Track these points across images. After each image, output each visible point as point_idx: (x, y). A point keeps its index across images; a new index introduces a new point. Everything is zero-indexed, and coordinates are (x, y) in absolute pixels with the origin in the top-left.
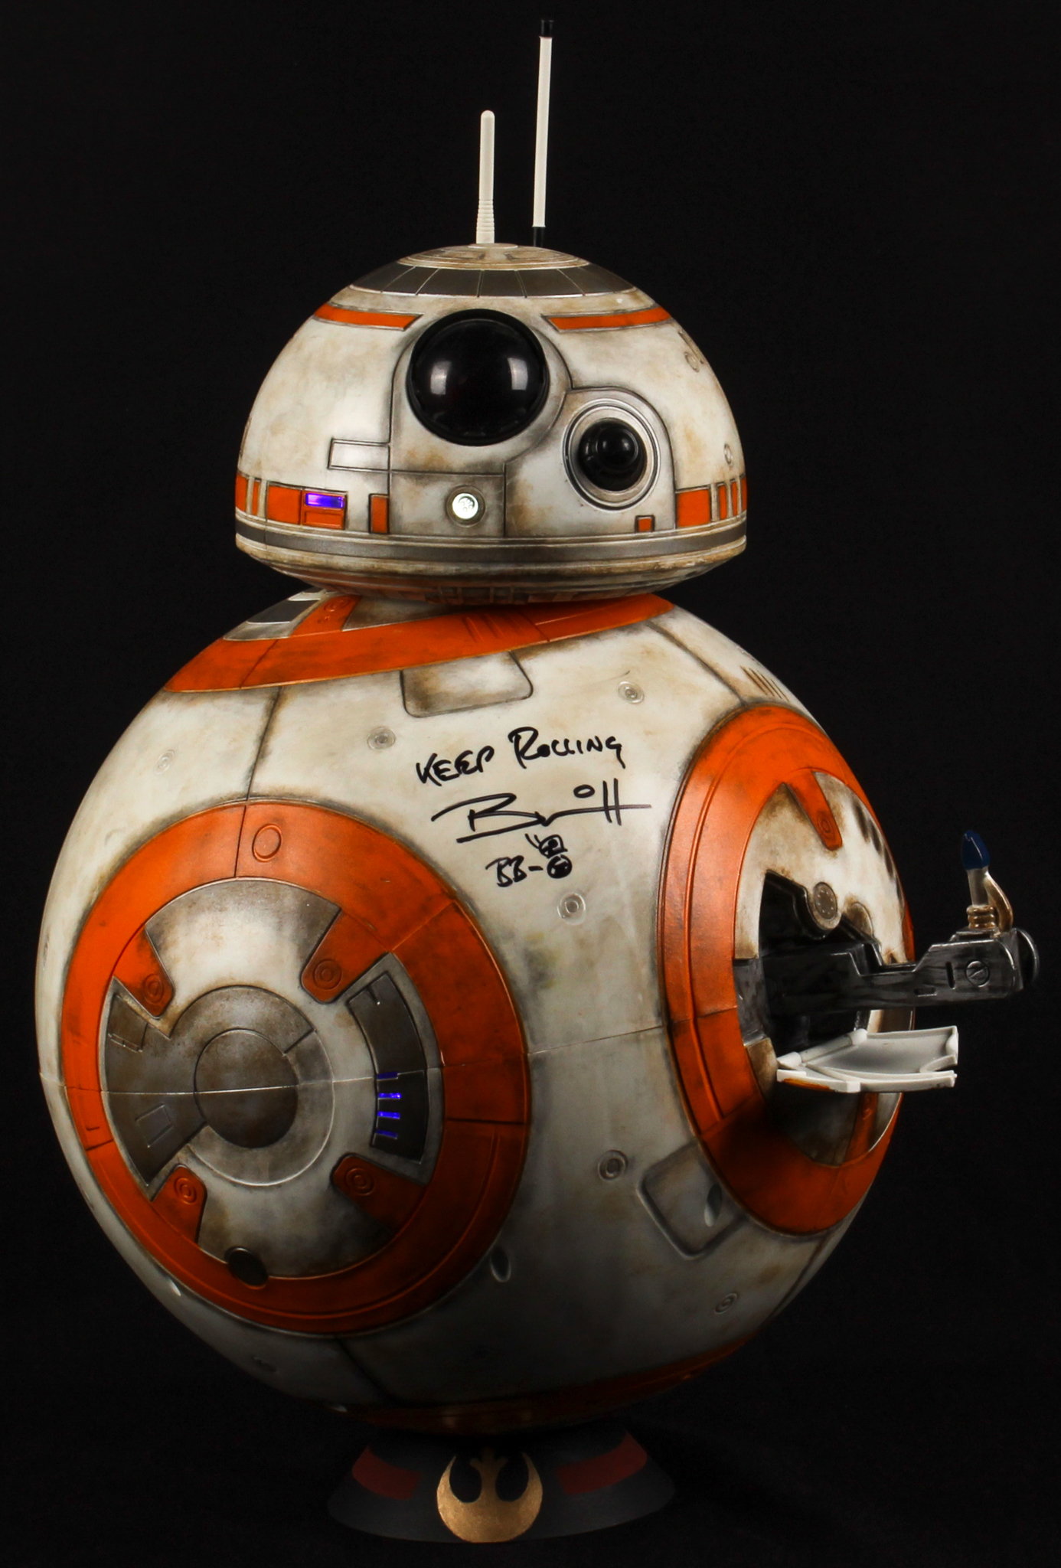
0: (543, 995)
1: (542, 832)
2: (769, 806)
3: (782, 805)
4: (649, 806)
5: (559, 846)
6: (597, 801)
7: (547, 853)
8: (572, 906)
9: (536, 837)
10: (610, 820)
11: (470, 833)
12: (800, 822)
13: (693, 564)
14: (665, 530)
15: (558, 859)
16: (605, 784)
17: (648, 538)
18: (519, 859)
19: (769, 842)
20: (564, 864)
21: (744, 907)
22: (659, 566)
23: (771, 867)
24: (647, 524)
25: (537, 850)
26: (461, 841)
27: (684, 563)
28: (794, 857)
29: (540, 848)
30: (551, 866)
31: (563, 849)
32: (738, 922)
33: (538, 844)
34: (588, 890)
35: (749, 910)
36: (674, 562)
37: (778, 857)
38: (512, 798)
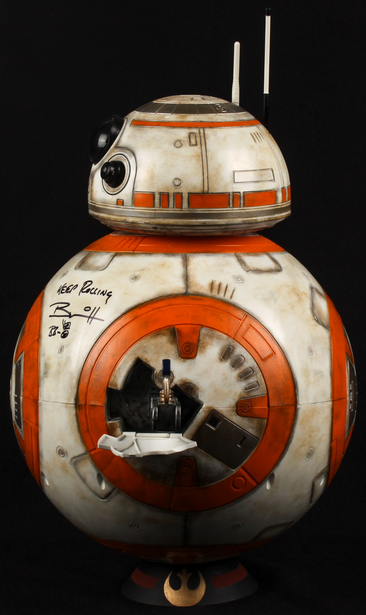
0: (45, 379)
1: (67, 320)
2: (157, 333)
3: (164, 334)
4: (103, 320)
5: (68, 327)
6: (88, 314)
7: (64, 328)
8: (61, 350)
9: (65, 321)
10: (88, 322)
11: (53, 314)
12: (170, 344)
13: (143, 222)
14: (128, 206)
15: (66, 331)
16: (95, 308)
17: (121, 208)
18: (57, 328)
19: (145, 347)
20: (66, 334)
21: (119, 369)
22: (126, 220)
23: (140, 357)
24: (120, 202)
25: (63, 326)
26: (50, 316)
27: (138, 221)
28: (156, 356)
29: (64, 325)
30: (63, 333)
31: (69, 328)
32: (114, 374)
33: (64, 324)
34: (68, 345)
35: (121, 370)
36: (133, 220)
37: (146, 354)
38: (69, 304)
